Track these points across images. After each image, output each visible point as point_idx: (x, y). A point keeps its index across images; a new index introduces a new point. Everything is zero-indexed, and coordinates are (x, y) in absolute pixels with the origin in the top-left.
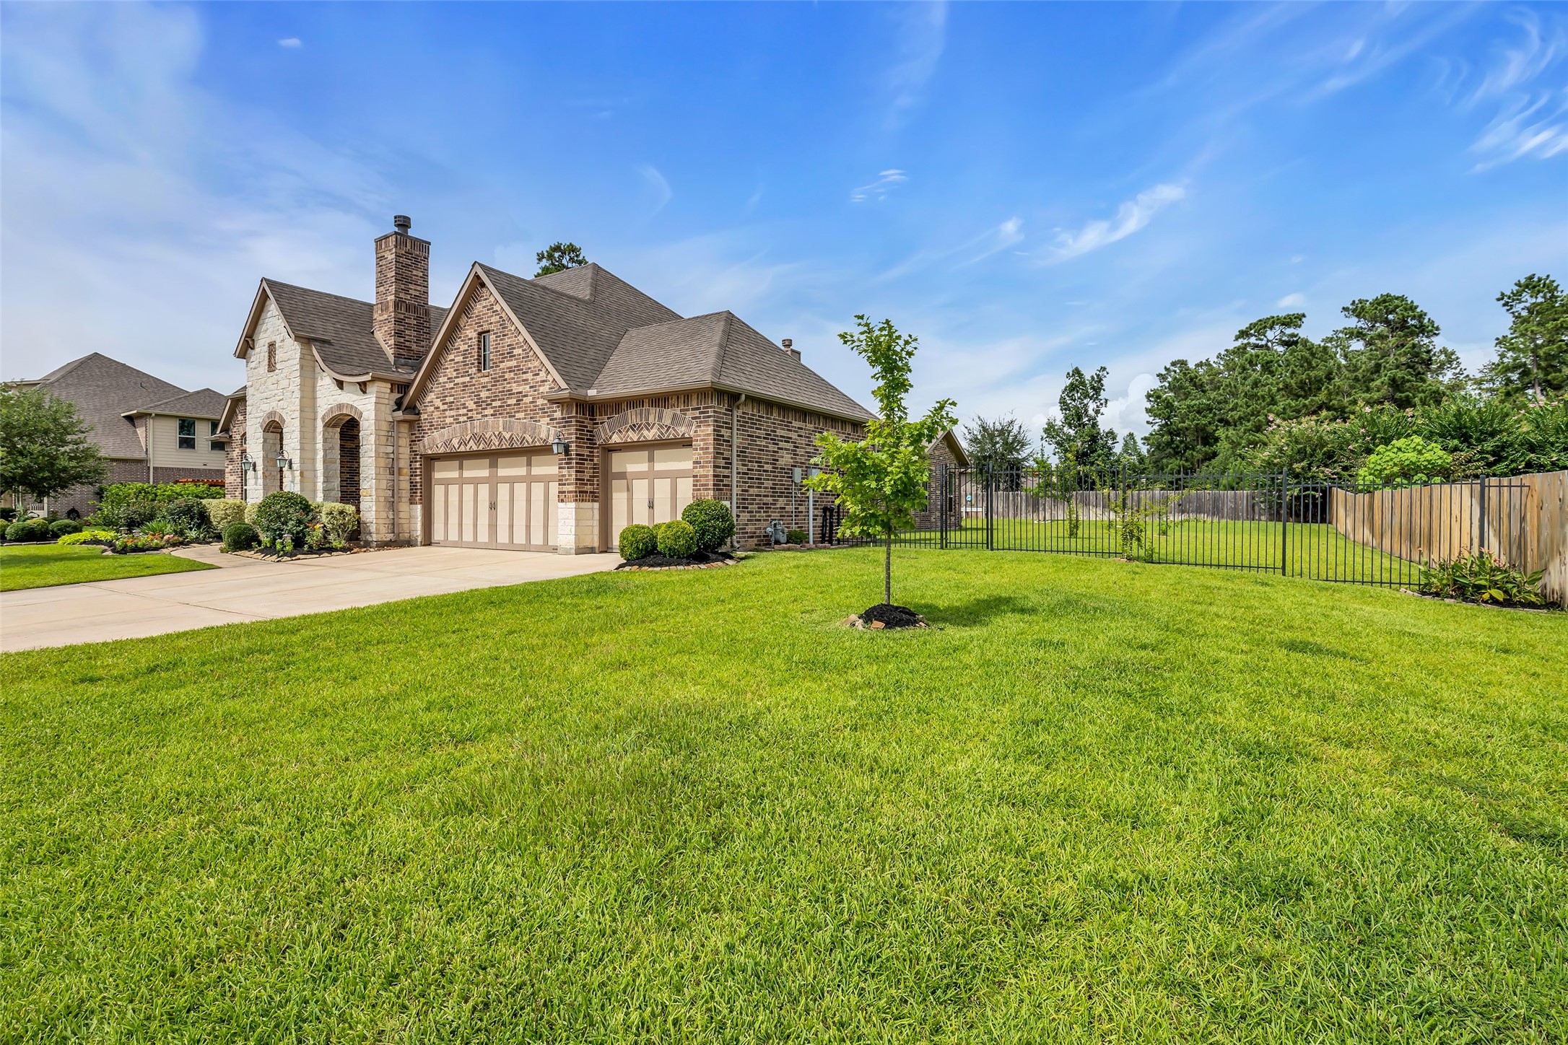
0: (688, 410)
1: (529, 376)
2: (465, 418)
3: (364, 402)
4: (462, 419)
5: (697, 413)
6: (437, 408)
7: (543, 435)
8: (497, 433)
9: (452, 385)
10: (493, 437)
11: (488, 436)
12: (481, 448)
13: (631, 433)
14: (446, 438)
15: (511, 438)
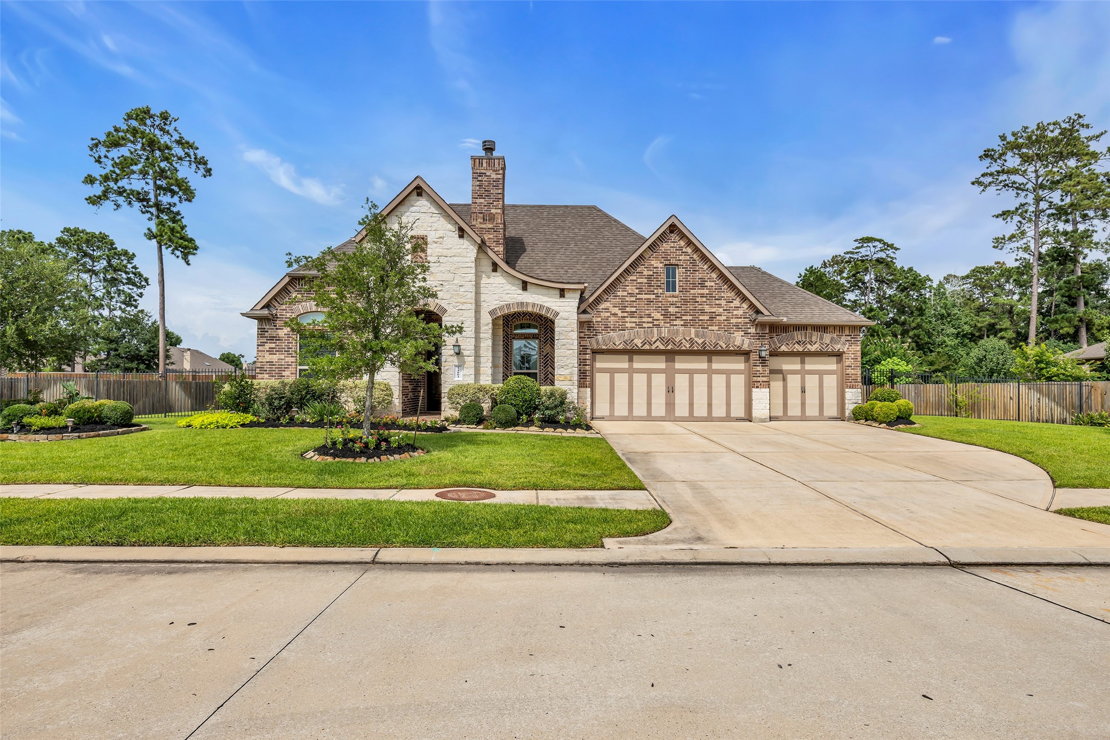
0: (843, 336)
1: (723, 302)
2: (651, 325)
3: (560, 304)
4: (645, 325)
5: (849, 338)
6: (615, 315)
7: (738, 343)
8: (688, 338)
9: (633, 299)
10: (684, 341)
11: (677, 340)
12: (669, 347)
13: (796, 346)
14: (626, 338)
15: (704, 343)
